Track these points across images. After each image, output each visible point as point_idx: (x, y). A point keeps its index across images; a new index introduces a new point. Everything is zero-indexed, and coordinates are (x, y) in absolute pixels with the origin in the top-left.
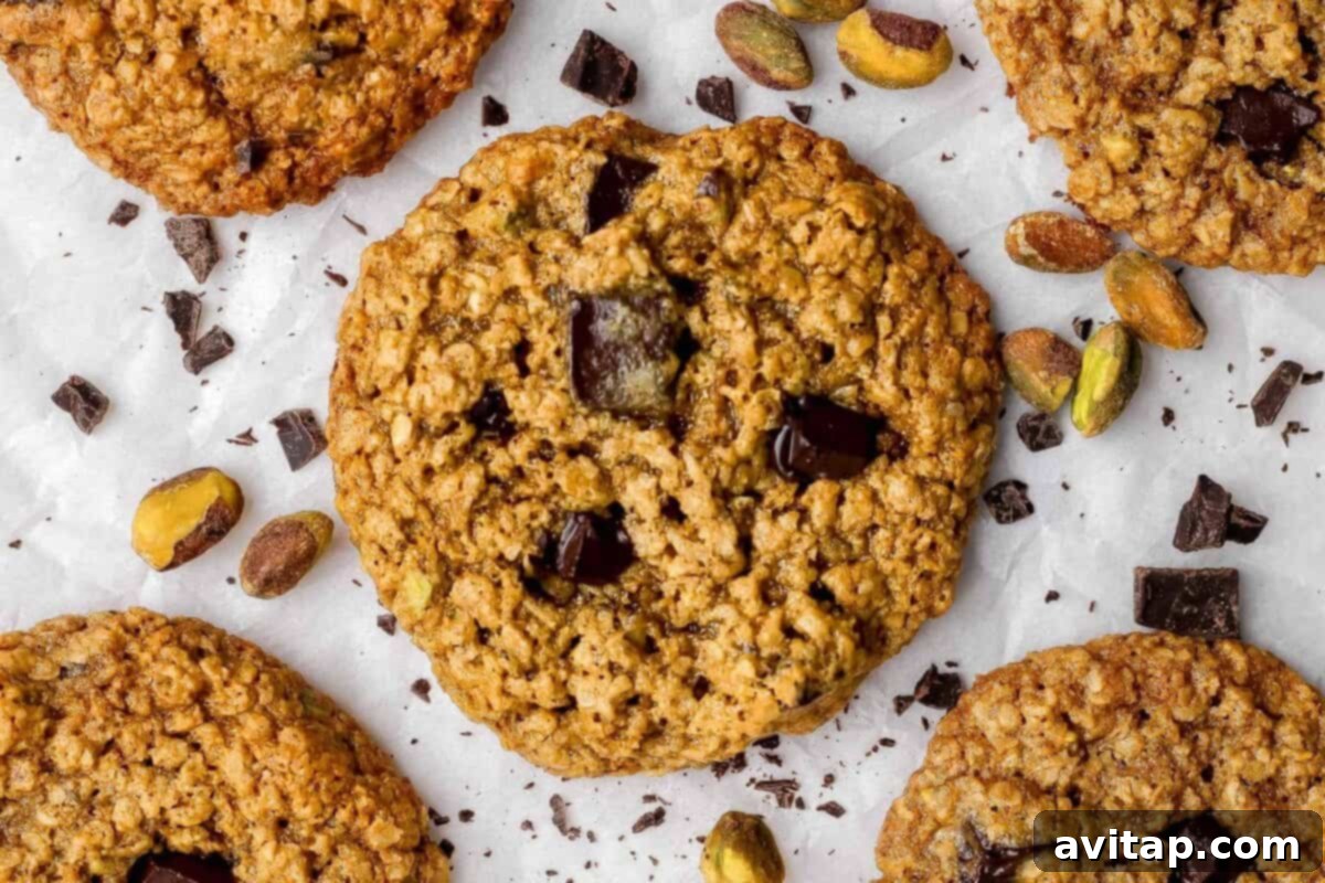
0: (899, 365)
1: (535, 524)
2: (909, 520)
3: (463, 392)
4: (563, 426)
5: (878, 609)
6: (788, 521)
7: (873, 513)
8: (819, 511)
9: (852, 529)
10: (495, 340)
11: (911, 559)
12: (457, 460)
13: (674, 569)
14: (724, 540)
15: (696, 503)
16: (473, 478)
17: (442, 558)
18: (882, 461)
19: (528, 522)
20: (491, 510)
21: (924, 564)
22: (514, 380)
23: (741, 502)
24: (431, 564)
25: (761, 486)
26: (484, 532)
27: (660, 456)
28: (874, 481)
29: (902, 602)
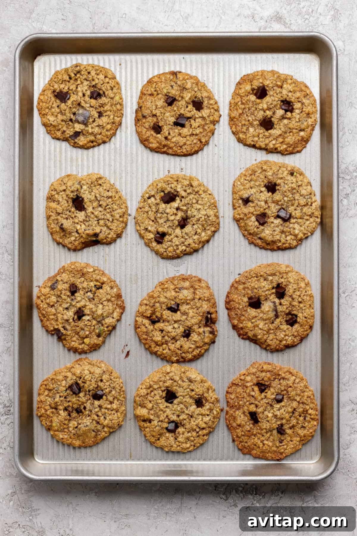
0: (50, 102)
1: (101, 100)
3: (103, 119)
6: (71, 88)
7: (60, 85)
8: (66, 88)
9: (63, 84)
10: (96, 124)
12: (106, 111)
13: (86, 88)
14: (79, 89)
15: (80, 94)
16: (105, 109)
18: (57, 91)
20: (105, 103)
22: (96, 118)
23: (75, 93)
26: (107, 101)
27: (83, 102)
28: (58, 89)
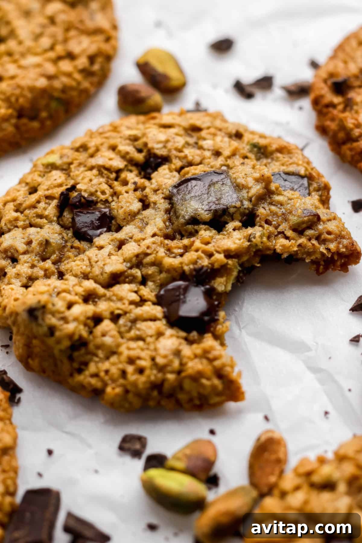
1: (99, 193)
2: (153, 354)
3: (160, 146)
4: (155, 191)
5: (97, 356)
6: (133, 297)
7: (151, 336)
9: (139, 329)
10: (191, 153)
11: (131, 361)
12: (124, 156)
16: (117, 164)
17: (71, 163)
19: (99, 190)
20: (101, 174)
21: (130, 369)
22: (173, 167)
23: (137, 273)
24: (66, 160)
25: (150, 284)
28: (169, 332)
29: (106, 365)
